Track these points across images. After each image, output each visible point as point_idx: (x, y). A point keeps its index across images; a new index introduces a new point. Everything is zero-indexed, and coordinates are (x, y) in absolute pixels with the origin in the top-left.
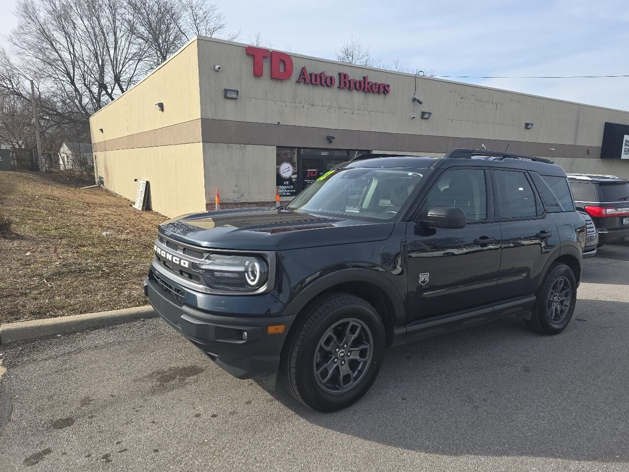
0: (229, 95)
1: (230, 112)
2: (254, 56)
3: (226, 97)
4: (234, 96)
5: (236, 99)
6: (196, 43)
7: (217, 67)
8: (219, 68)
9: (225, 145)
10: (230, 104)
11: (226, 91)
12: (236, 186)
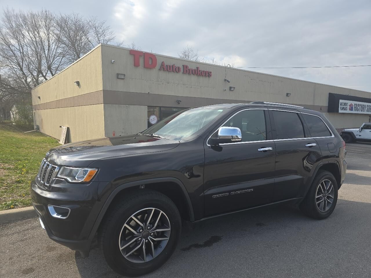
0: (119, 77)
1: (120, 87)
2: (134, 55)
3: (118, 78)
4: (123, 77)
5: (124, 79)
6: (100, 47)
7: (113, 61)
8: (114, 62)
9: (117, 105)
10: (120, 82)
11: (118, 74)
12: (123, 129)
